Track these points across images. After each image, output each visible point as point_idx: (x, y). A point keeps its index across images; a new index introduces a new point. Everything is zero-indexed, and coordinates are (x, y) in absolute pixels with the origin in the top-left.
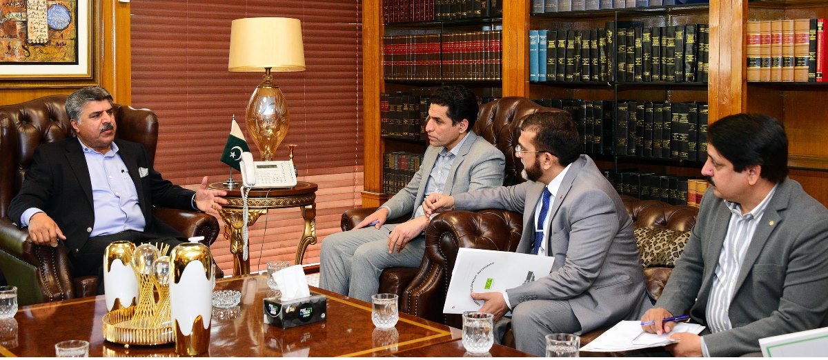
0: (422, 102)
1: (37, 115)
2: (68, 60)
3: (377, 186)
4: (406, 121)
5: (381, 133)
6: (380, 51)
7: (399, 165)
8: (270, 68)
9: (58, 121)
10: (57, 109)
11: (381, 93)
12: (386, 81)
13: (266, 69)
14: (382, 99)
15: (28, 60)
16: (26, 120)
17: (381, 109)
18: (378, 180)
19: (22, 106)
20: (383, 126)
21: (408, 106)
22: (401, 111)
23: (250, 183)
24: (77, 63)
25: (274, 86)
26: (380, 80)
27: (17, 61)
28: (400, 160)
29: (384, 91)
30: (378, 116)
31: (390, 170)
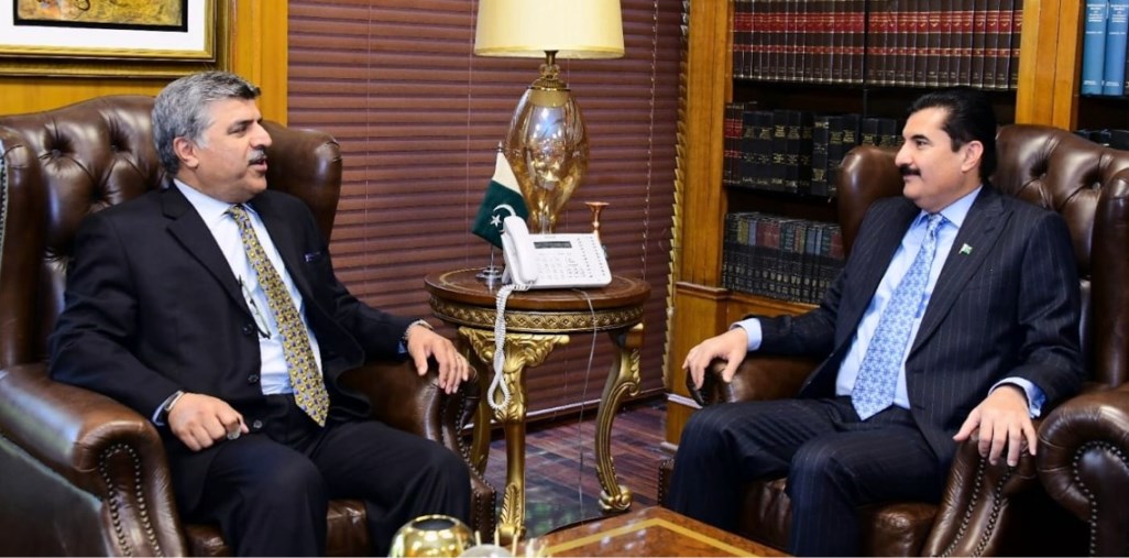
0: (818, 124)
1: (86, 136)
2: (166, 20)
3: (711, 274)
4: (779, 158)
5: (725, 177)
6: (729, 24)
7: (760, 238)
8: (554, 52)
9: (130, 151)
10: (126, 125)
11: (726, 104)
12: (737, 82)
13: (548, 53)
14: (728, 114)
15: (85, 18)
16: (60, 147)
17: (725, 132)
18: (713, 262)
19: (52, 116)
20: (728, 164)
21: (787, 131)
22: (768, 138)
23: (528, 278)
24: (184, 28)
25: (562, 88)
26: (726, 79)
27: (63, 18)
28: (760, 229)
29: (731, 100)
30: (718, 144)
31: (738, 247)
